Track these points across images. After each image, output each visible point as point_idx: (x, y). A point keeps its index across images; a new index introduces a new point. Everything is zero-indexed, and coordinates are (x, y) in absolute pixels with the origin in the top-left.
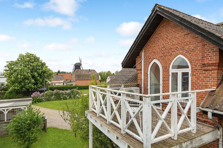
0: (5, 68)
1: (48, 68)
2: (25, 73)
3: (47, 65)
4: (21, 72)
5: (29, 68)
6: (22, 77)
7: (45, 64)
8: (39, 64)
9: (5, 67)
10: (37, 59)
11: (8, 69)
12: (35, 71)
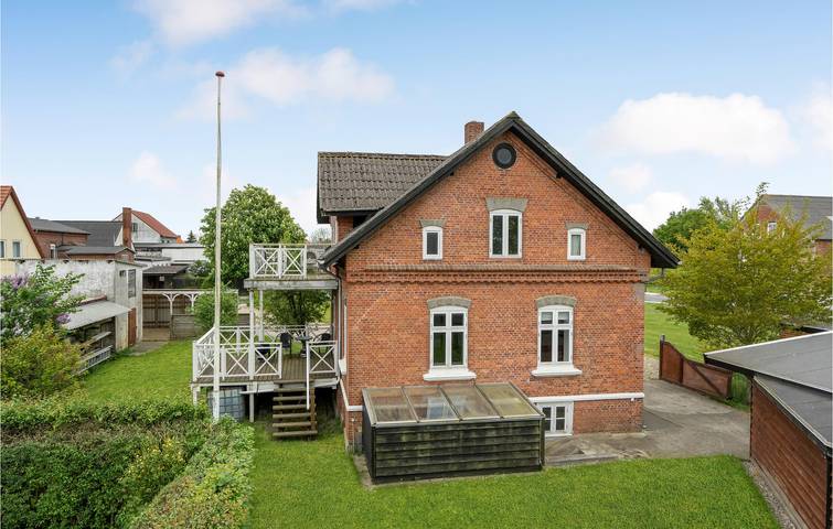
0: (202, 225)
1: (295, 222)
2: (242, 236)
3: (292, 215)
4: (232, 233)
5: (249, 224)
6: (236, 244)
7: (287, 213)
8: (274, 213)
9: (203, 221)
10: (269, 201)
11: (207, 226)
12: (264, 230)
